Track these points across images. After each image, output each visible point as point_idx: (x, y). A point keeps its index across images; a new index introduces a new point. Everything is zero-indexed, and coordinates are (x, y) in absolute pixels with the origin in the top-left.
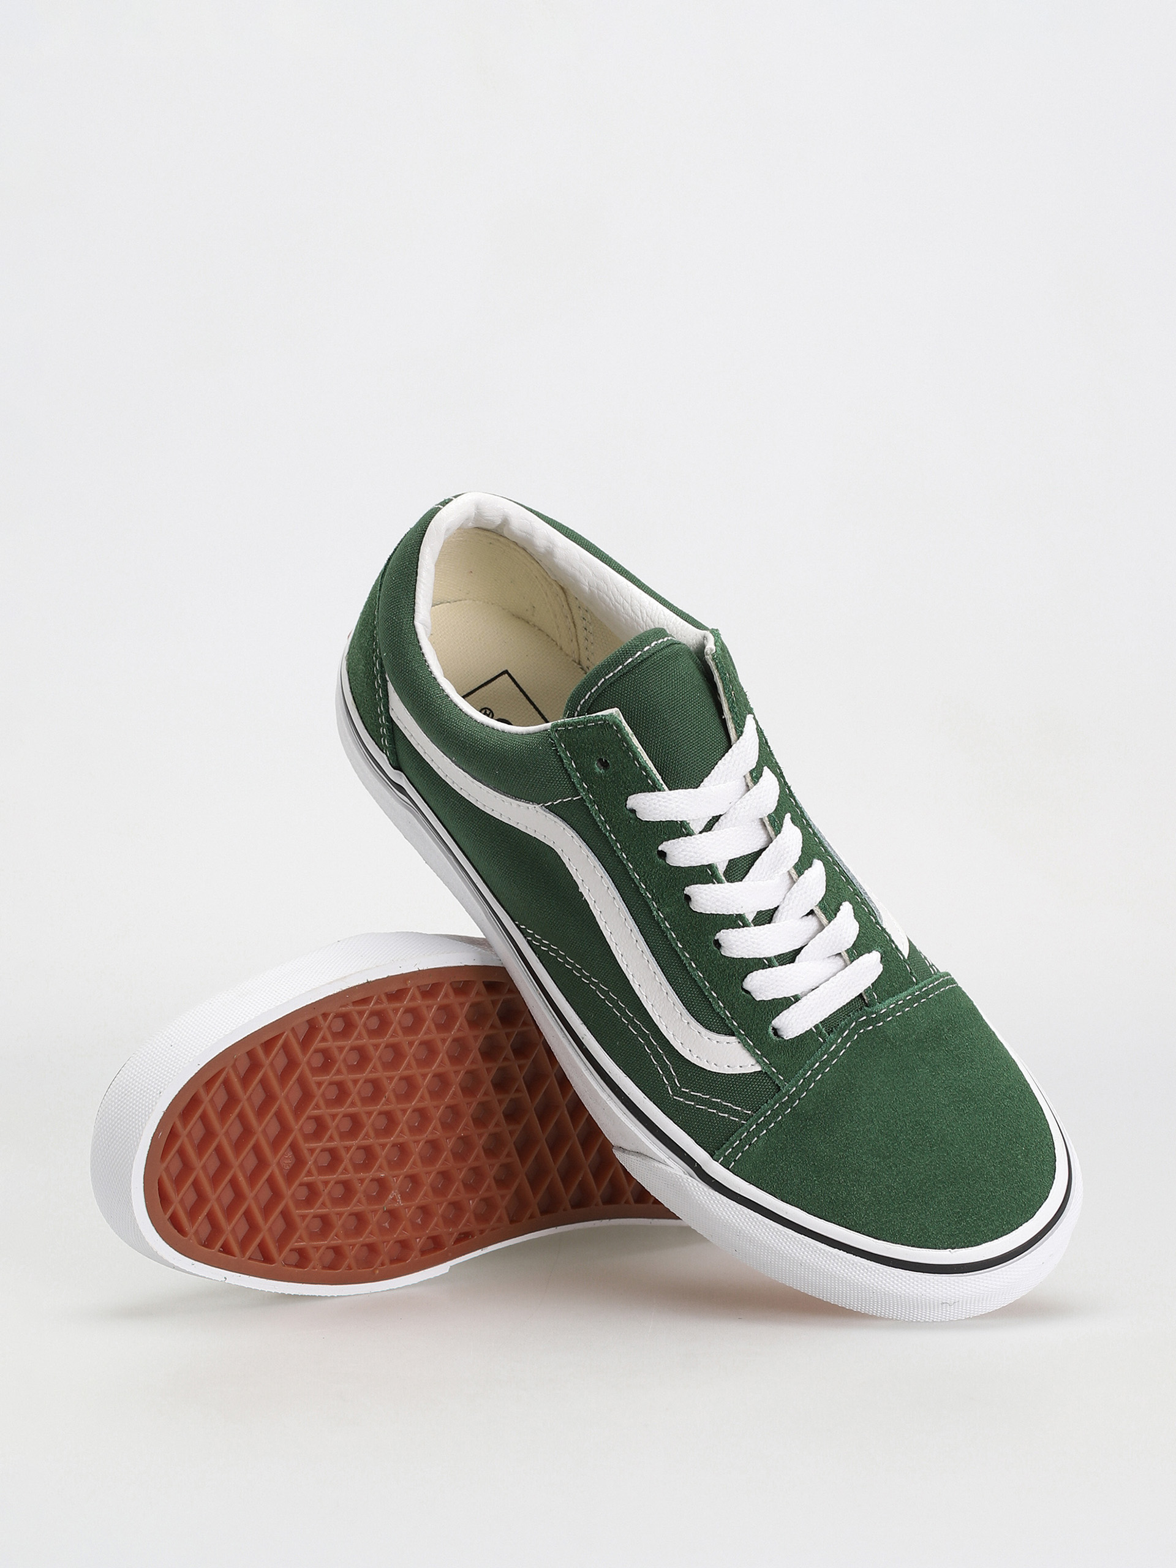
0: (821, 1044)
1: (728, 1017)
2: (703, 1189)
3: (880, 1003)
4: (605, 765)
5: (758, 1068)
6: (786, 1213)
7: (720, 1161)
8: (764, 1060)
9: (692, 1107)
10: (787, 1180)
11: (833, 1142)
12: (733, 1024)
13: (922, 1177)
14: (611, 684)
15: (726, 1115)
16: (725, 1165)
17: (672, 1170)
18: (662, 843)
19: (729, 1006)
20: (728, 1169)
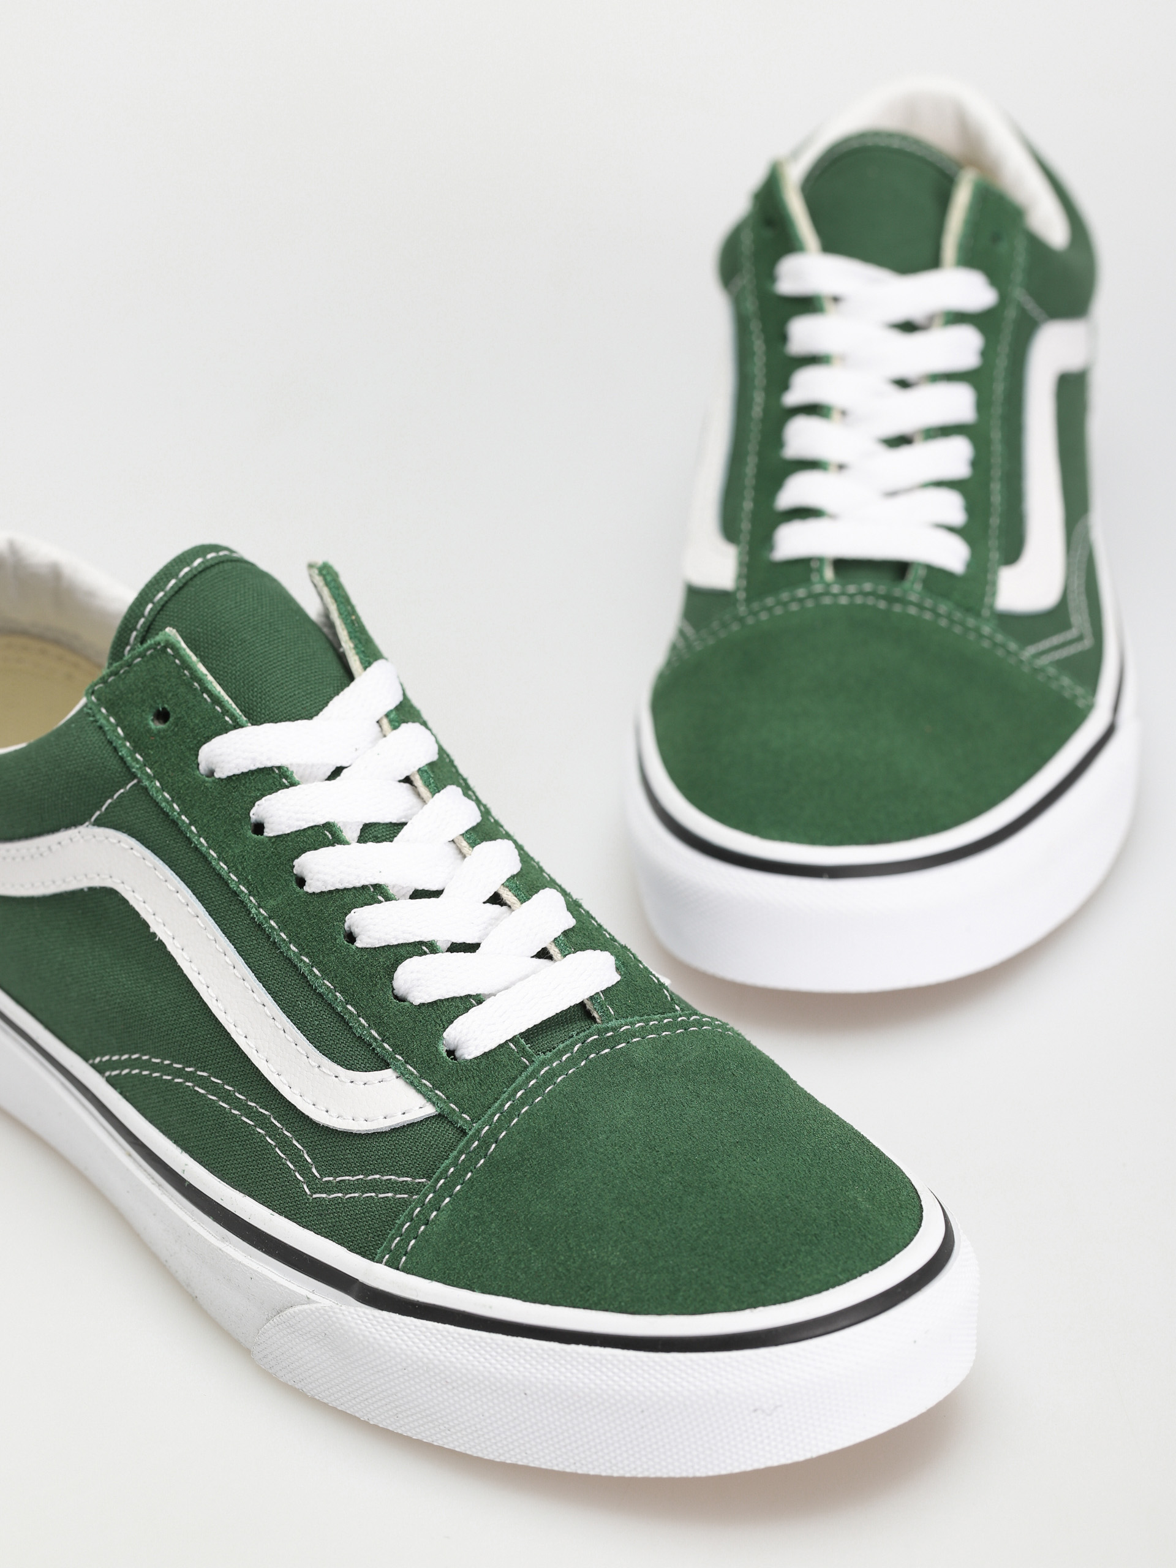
0: (526, 1067)
1: (375, 1039)
2: (364, 1313)
3: (617, 1019)
4: (162, 716)
5: (430, 1110)
6: (491, 1307)
7: (385, 1260)
8: (436, 1094)
9: (340, 1201)
10: (487, 1261)
11: (555, 1196)
12: (384, 1049)
13: (700, 1224)
14: (163, 606)
15: (390, 1195)
16: (393, 1264)
17: (318, 1305)
18: (254, 804)
19: (376, 1022)
20: (398, 1269)
